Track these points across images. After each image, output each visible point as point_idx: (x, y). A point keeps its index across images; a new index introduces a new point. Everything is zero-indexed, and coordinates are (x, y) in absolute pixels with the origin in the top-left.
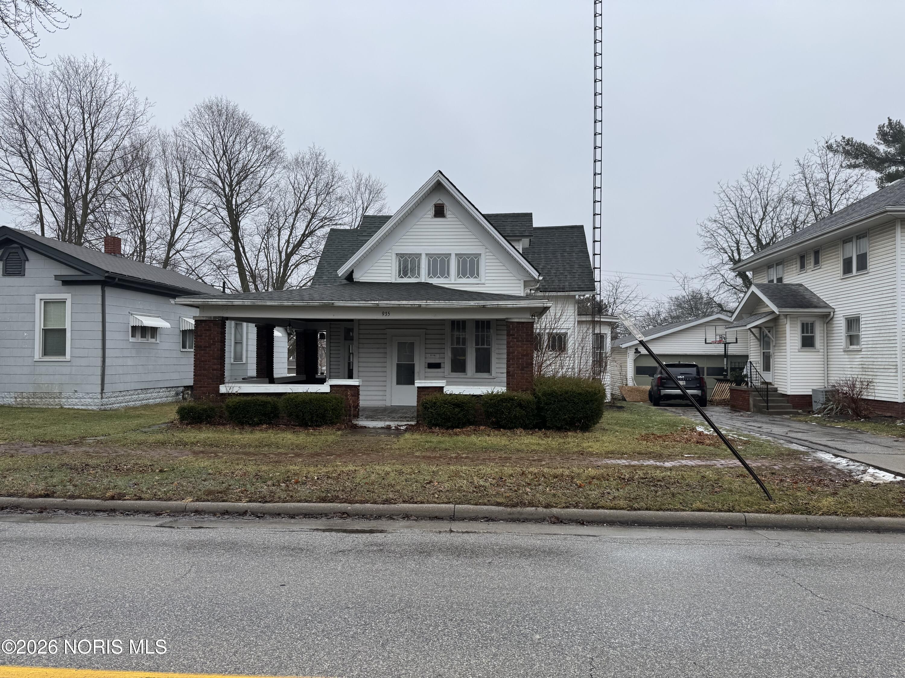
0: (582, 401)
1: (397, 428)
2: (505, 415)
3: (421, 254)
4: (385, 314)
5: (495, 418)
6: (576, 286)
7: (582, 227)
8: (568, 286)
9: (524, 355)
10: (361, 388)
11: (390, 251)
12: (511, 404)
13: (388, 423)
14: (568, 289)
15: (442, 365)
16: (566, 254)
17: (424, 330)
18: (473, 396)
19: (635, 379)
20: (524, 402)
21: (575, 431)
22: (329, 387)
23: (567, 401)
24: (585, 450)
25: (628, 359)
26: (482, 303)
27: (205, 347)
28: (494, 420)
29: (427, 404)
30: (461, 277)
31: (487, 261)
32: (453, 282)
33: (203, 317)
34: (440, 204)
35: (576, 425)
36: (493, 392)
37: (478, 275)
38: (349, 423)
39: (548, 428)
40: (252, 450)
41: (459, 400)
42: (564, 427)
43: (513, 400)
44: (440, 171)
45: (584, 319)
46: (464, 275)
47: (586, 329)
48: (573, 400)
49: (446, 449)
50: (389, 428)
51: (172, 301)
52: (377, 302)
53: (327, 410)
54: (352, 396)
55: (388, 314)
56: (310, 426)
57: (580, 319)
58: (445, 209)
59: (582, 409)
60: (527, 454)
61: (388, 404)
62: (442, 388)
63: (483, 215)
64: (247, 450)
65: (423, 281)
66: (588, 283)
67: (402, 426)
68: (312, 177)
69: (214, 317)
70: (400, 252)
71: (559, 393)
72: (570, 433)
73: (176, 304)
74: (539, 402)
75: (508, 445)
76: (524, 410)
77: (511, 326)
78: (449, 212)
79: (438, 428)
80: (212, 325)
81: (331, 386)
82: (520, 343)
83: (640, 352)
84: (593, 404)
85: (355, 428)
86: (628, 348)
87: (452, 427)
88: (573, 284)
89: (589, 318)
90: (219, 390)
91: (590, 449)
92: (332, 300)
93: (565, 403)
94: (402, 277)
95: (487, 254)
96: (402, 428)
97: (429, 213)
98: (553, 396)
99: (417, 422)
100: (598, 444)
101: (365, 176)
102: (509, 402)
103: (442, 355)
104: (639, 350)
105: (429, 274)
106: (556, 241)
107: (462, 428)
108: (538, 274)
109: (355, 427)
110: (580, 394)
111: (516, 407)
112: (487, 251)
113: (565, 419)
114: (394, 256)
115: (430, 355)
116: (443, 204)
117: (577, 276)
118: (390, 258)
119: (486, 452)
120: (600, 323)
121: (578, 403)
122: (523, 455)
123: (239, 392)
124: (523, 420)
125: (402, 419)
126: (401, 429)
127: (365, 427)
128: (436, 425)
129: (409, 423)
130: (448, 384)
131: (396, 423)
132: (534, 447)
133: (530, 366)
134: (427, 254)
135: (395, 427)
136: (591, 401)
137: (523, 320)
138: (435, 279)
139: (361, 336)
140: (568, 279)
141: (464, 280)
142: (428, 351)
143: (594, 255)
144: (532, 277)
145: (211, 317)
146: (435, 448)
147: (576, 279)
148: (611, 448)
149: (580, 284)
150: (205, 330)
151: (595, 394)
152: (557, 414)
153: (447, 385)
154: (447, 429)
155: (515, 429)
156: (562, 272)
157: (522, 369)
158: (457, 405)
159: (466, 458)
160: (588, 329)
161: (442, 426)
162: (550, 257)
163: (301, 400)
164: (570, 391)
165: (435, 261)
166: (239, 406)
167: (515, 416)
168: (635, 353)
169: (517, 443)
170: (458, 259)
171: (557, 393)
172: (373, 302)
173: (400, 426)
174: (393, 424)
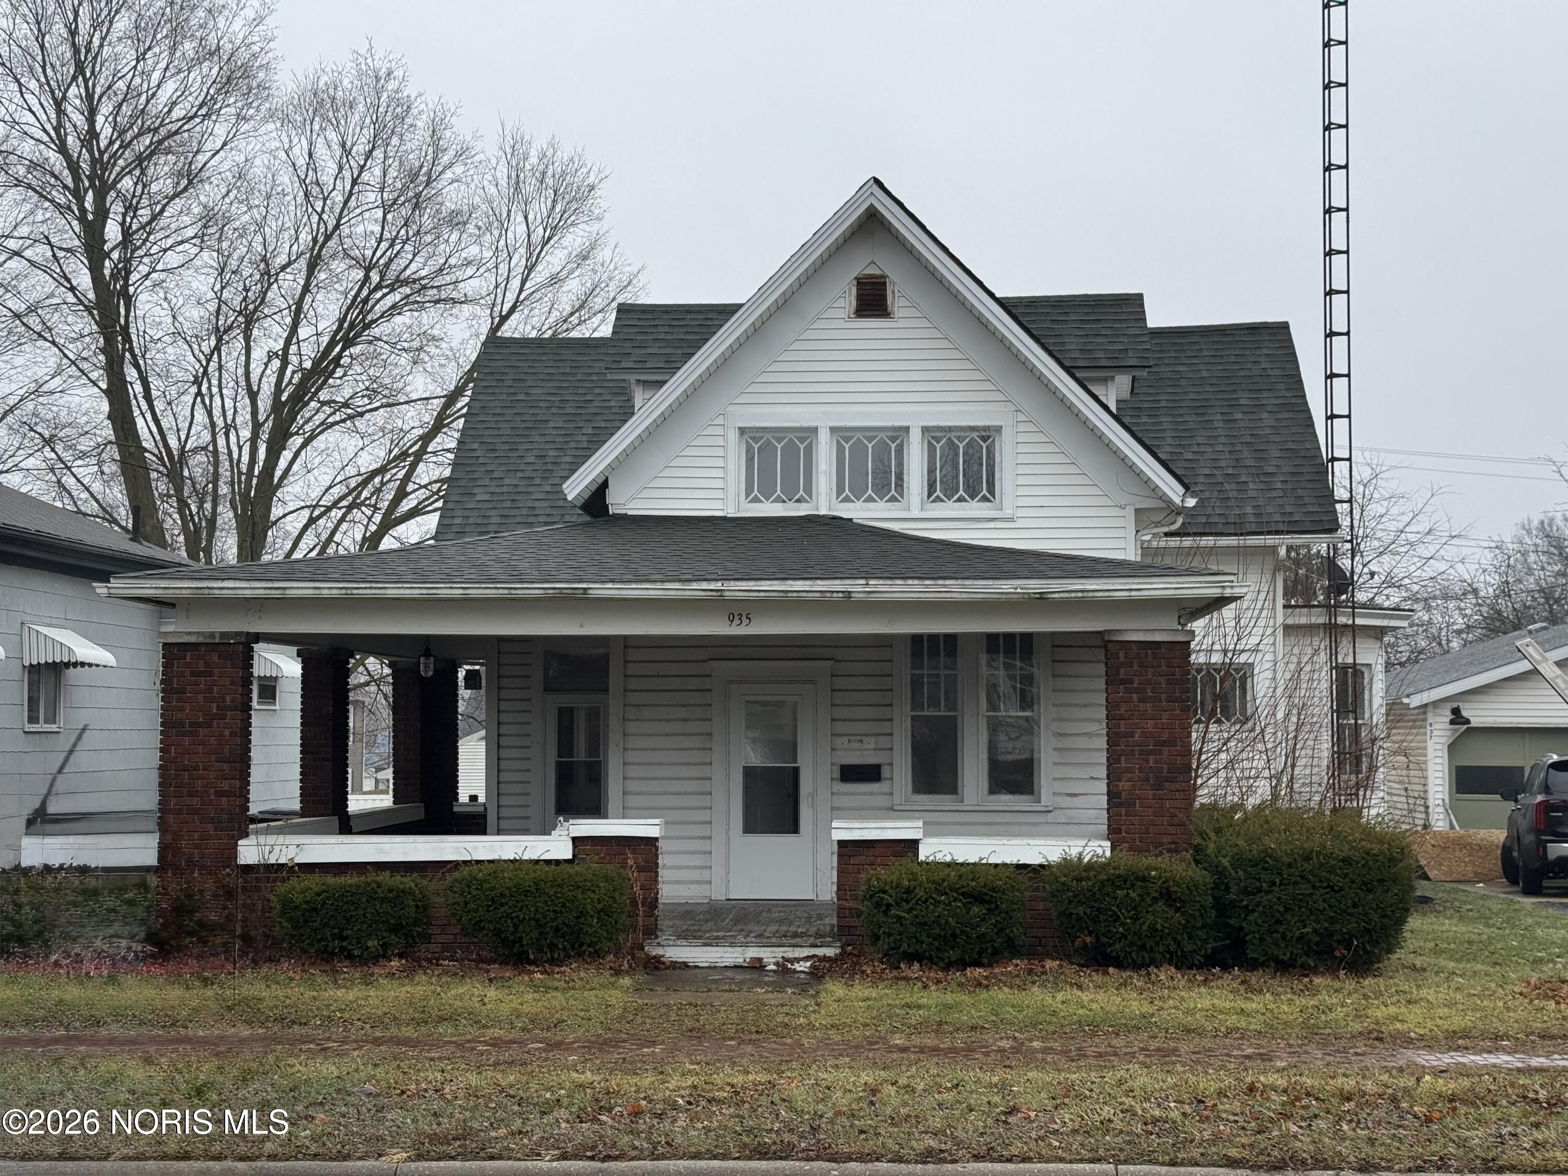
0: (1353, 882)
1: (784, 968)
2: (1123, 925)
3: (815, 430)
4: (737, 621)
5: (1090, 933)
6: (1277, 517)
7: (1284, 327)
8: (1252, 518)
9: (1164, 743)
10: (660, 844)
11: (720, 421)
12: (1139, 891)
13: (753, 953)
14: (1254, 528)
15: (885, 773)
16: (1240, 416)
17: (830, 663)
18: (1021, 867)
19: (1453, 807)
20: (1177, 884)
21: (1332, 971)
22: (571, 843)
23: (1309, 881)
24: (1383, 1028)
25: (1430, 745)
26: (1035, 585)
27: (195, 724)
28: (1088, 940)
29: (885, 892)
30: (938, 499)
31: (1021, 448)
32: (916, 513)
33: (189, 634)
34: (872, 276)
35: (1337, 953)
36: (1080, 858)
37: (991, 490)
38: (638, 954)
39: (1252, 965)
40: (408, 1032)
41: (982, 881)
42: (1300, 961)
43: (1144, 879)
44: (877, 181)
45: (1303, 621)
46: (950, 492)
47: (1309, 651)
48: (1328, 880)
49: (973, 1028)
50: (757, 966)
51: (101, 589)
52: (718, 585)
53: (582, 914)
54: (641, 869)
55: (745, 621)
56: (531, 963)
57: (1290, 621)
58: (889, 292)
59: (1354, 905)
60: (1218, 1040)
61: (719, 894)
62: (913, 845)
63: (1000, 302)
64: (393, 1031)
65: (823, 512)
66: (1316, 509)
67: (798, 960)
68: (360, 148)
69: (223, 635)
70: (751, 425)
71: (1286, 860)
72: (1318, 980)
73: (110, 596)
74: (1221, 883)
75: (1152, 1015)
76: (1177, 910)
77: (1121, 653)
78: (902, 302)
79: (916, 966)
80: (215, 657)
81: (574, 840)
82: (1149, 707)
83: (1468, 721)
84: (1386, 892)
85: (656, 968)
86: (1430, 709)
87: (962, 964)
88: (1270, 509)
89: (1318, 618)
90: (234, 854)
91: (1399, 1026)
92: (581, 581)
93: (1306, 889)
94: (756, 500)
95: (1021, 427)
96: (798, 967)
97: (841, 303)
98: (1266, 869)
99: (842, 947)
100: (1417, 1009)
101: (539, 143)
102: (1133, 886)
103: (884, 742)
104: (1465, 713)
105: (840, 490)
106: (1205, 374)
107: (990, 965)
108: (1181, 490)
109: (656, 965)
110: (1347, 861)
111: (1155, 900)
112: (1021, 417)
113: (1302, 936)
114: (733, 436)
115: (846, 739)
116: (884, 277)
117: (1279, 485)
118: (720, 442)
119: (1093, 1035)
120: (1354, 630)
121: (1342, 889)
122: (1207, 1043)
123: (297, 861)
124: (1175, 940)
125: (795, 939)
126: (795, 971)
127: (685, 965)
128: (910, 958)
129: (820, 952)
130: (931, 829)
131: (779, 952)
132: (1232, 1020)
133: (1181, 777)
134: (833, 430)
135: (777, 964)
136: (1381, 881)
137: (1158, 637)
138: (859, 504)
139: (633, 684)
140: (1251, 494)
141: (949, 509)
142: (839, 727)
143: (1331, 417)
144: (1164, 498)
145: (212, 635)
146: (940, 1024)
147: (1274, 494)
148: (1458, 1022)
149: (1288, 509)
150: (193, 674)
151: (1391, 859)
152: (1279, 922)
153: (926, 835)
154: (946, 969)
155: (1153, 969)
156: (1230, 471)
157: (1158, 787)
158: (976, 897)
159: (1046, 1050)
160: (1316, 652)
161: (930, 959)
162: (1191, 425)
163: (509, 884)
164: (1318, 854)
165: (858, 450)
166: (324, 903)
167: (1152, 928)
168: (1452, 722)
169: (1176, 1008)
170: (930, 443)
171: (1276, 860)
172: (705, 585)
173: (793, 961)
174: (770, 956)
